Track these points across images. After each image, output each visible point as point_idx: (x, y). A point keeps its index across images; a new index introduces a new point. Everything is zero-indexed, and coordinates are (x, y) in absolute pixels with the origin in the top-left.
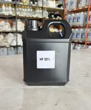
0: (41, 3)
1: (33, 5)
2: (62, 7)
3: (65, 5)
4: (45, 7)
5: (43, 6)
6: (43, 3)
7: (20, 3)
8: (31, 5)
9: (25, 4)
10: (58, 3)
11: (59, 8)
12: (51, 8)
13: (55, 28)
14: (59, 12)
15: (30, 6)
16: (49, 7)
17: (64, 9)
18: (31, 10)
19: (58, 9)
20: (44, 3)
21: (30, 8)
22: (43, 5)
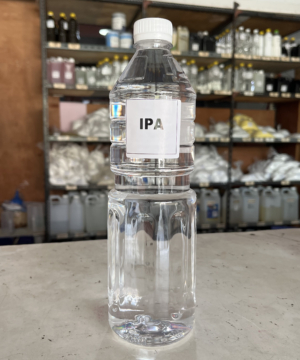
0: (229, 45)
1: (201, 54)
4: (243, 57)
5: (237, 56)
6: (234, 46)
8: (192, 54)
9: (174, 52)
10: (292, 42)
11: (294, 59)
12: (264, 59)
13: (279, 127)
15: (189, 59)
16: (255, 58)
18: (194, 71)
20: (239, 46)
21: (191, 66)
22: (234, 52)
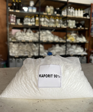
1: (57, 15)
2: (88, 16)
3: (91, 14)
6: (67, 13)
7: (44, 14)
9: (49, 14)
11: (85, 17)
14: (85, 22)
17: (90, 18)
19: (84, 19)
